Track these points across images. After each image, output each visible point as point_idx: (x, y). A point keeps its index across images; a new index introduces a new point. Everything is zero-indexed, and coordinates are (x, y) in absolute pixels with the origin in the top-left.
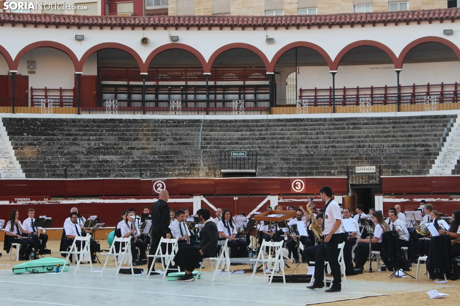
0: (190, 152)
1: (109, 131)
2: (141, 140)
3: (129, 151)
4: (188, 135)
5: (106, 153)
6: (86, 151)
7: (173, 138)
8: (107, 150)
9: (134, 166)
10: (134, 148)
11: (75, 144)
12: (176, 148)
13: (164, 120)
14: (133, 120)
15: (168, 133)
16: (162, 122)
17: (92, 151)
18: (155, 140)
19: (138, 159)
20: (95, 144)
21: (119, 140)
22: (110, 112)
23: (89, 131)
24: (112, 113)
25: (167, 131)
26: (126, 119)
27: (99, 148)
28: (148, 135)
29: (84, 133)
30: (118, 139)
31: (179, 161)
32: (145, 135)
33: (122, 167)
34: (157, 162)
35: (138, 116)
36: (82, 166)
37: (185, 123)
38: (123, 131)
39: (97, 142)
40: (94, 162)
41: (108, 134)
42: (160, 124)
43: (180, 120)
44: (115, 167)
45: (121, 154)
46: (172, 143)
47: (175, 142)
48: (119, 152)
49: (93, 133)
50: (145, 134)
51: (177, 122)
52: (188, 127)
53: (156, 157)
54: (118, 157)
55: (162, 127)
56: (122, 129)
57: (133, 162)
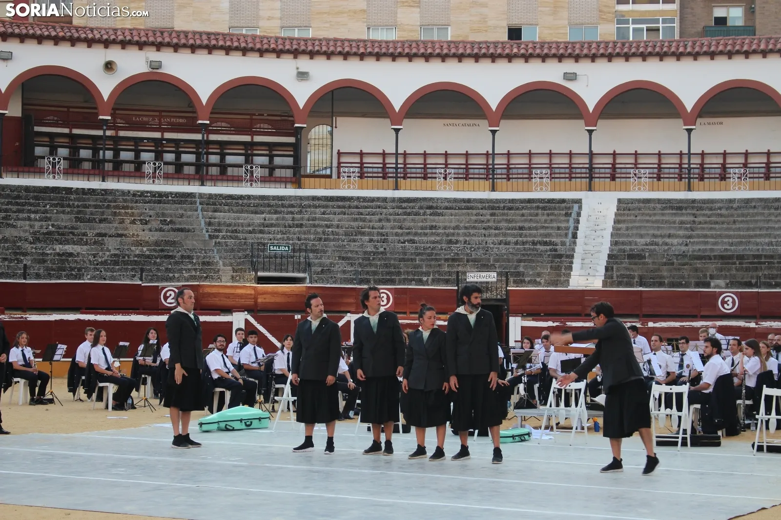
0: (195, 243)
1: (56, 205)
2: (110, 223)
3: (100, 239)
4: (182, 216)
5: (64, 241)
6: (32, 237)
7: (161, 220)
8: (62, 236)
9: (116, 263)
10: (105, 235)
11: (9, 225)
12: (172, 236)
13: (138, 191)
14: (89, 189)
15: (152, 213)
16: (134, 195)
17: (41, 237)
18: (133, 222)
19: (117, 252)
20: (41, 227)
21: (76, 221)
22: (51, 176)
23: (24, 205)
24: (54, 177)
25: (146, 209)
26: (77, 189)
27: (50, 233)
28: (120, 214)
29: (18, 209)
30: (74, 220)
31: (182, 257)
32: (115, 214)
33: (97, 264)
34: (148, 257)
35: (95, 184)
36: (35, 261)
37: (170, 198)
38: (78, 206)
39: (44, 223)
40: (51, 254)
41: (57, 210)
42: (131, 197)
43: (162, 192)
44: (85, 264)
45: (86, 244)
46: (161, 228)
47: (166, 227)
48: (85, 240)
49: (33, 208)
50: (115, 212)
51: (157, 195)
52: (177, 204)
53: (145, 249)
54: (85, 247)
55: (136, 202)
56: (76, 203)
57: (111, 257)
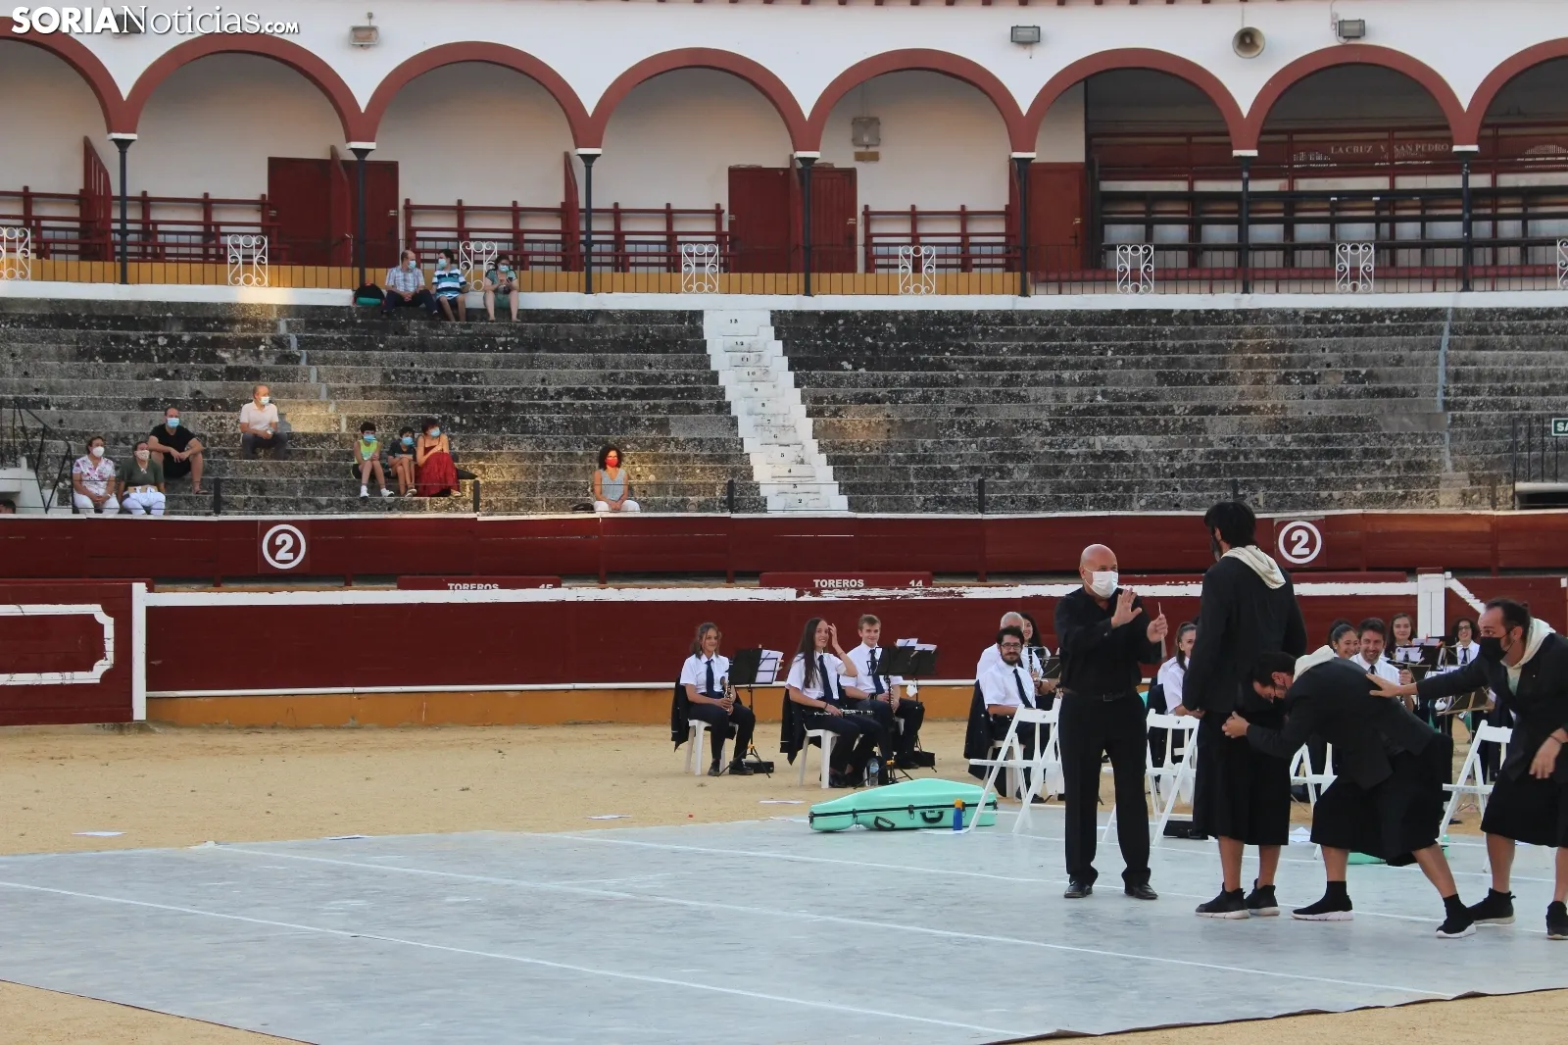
0: (1406, 420)
1: (1126, 350)
2: (1234, 383)
3: (1196, 418)
4: (1399, 361)
5: (1117, 426)
6: (1049, 420)
7: (1347, 373)
8: (1119, 416)
9: (1213, 470)
10: (1210, 410)
11: (1011, 397)
12: (1359, 408)
13: (1316, 311)
14: (1208, 312)
15: (1330, 357)
16: (1308, 319)
17: (1068, 420)
18: (1285, 380)
19: (1225, 447)
20: (1080, 398)
21: (1160, 383)
22: (1129, 288)
23: (1059, 353)
24: (1137, 289)
25: (1324, 350)
26: (1183, 311)
27: (1091, 411)
28: (1260, 363)
29: (1040, 361)
30: (1156, 379)
31: (1366, 453)
32: (1250, 363)
33: (1173, 475)
34: (1291, 455)
35: (1226, 300)
36: (1038, 471)
37: (1388, 322)
38: (1175, 350)
39: (1085, 390)
40: (1078, 456)
41: (1123, 360)
42: (1301, 324)
43: (1370, 310)
44: (1146, 475)
45: (1165, 430)
46: (1341, 389)
47: (1353, 388)
48: (1162, 423)
49: (1072, 359)
50: (1251, 359)
51: (1358, 318)
52: (1398, 334)
53: (1288, 438)
54: (1158, 439)
55: (1307, 335)
56: (1170, 343)
57: (1208, 458)
